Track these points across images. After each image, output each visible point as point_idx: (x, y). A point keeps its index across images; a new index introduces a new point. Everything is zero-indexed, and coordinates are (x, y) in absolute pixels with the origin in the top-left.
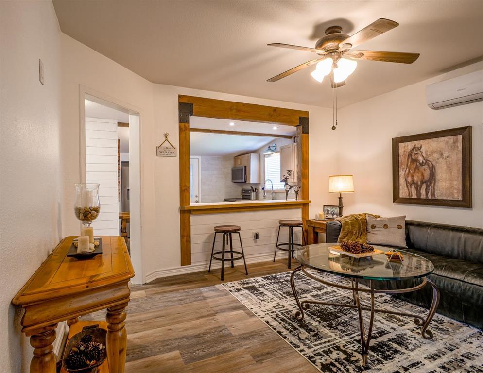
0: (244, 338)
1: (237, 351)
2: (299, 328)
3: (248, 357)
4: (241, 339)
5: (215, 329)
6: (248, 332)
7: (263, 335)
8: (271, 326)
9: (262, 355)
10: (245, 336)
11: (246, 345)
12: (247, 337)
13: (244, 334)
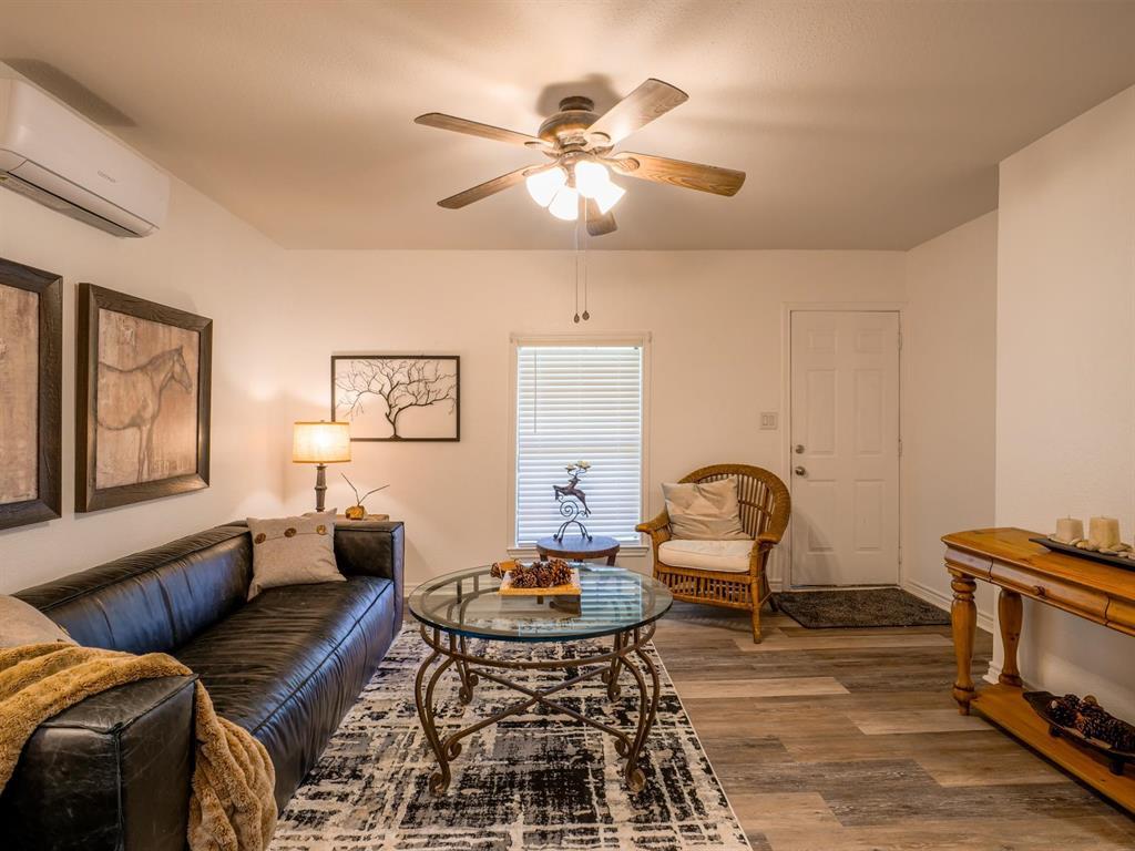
0: (793, 782)
1: (813, 762)
2: (658, 770)
3: (791, 749)
4: (801, 782)
5: (868, 819)
6: (782, 795)
7: (747, 779)
8: (719, 790)
9: (763, 746)
10: (790, 786)
11: (791, 768)
12: (787, 781)
13: (793, 791)
